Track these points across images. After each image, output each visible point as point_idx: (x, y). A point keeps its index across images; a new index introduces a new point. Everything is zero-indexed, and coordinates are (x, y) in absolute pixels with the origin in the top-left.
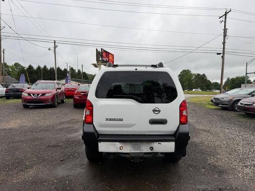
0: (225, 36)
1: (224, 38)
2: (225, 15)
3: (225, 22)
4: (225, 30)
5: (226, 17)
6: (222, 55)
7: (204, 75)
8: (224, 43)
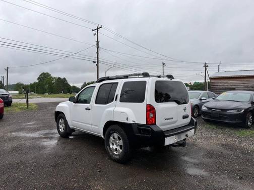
0: (98, 47)
1: (98, 49)
2: (97, 29)
3: (97, 35)
4: (98, 42)
5: (98, 31)
6: (96, 63)
7: (64, 79)
8: (98, 53)
